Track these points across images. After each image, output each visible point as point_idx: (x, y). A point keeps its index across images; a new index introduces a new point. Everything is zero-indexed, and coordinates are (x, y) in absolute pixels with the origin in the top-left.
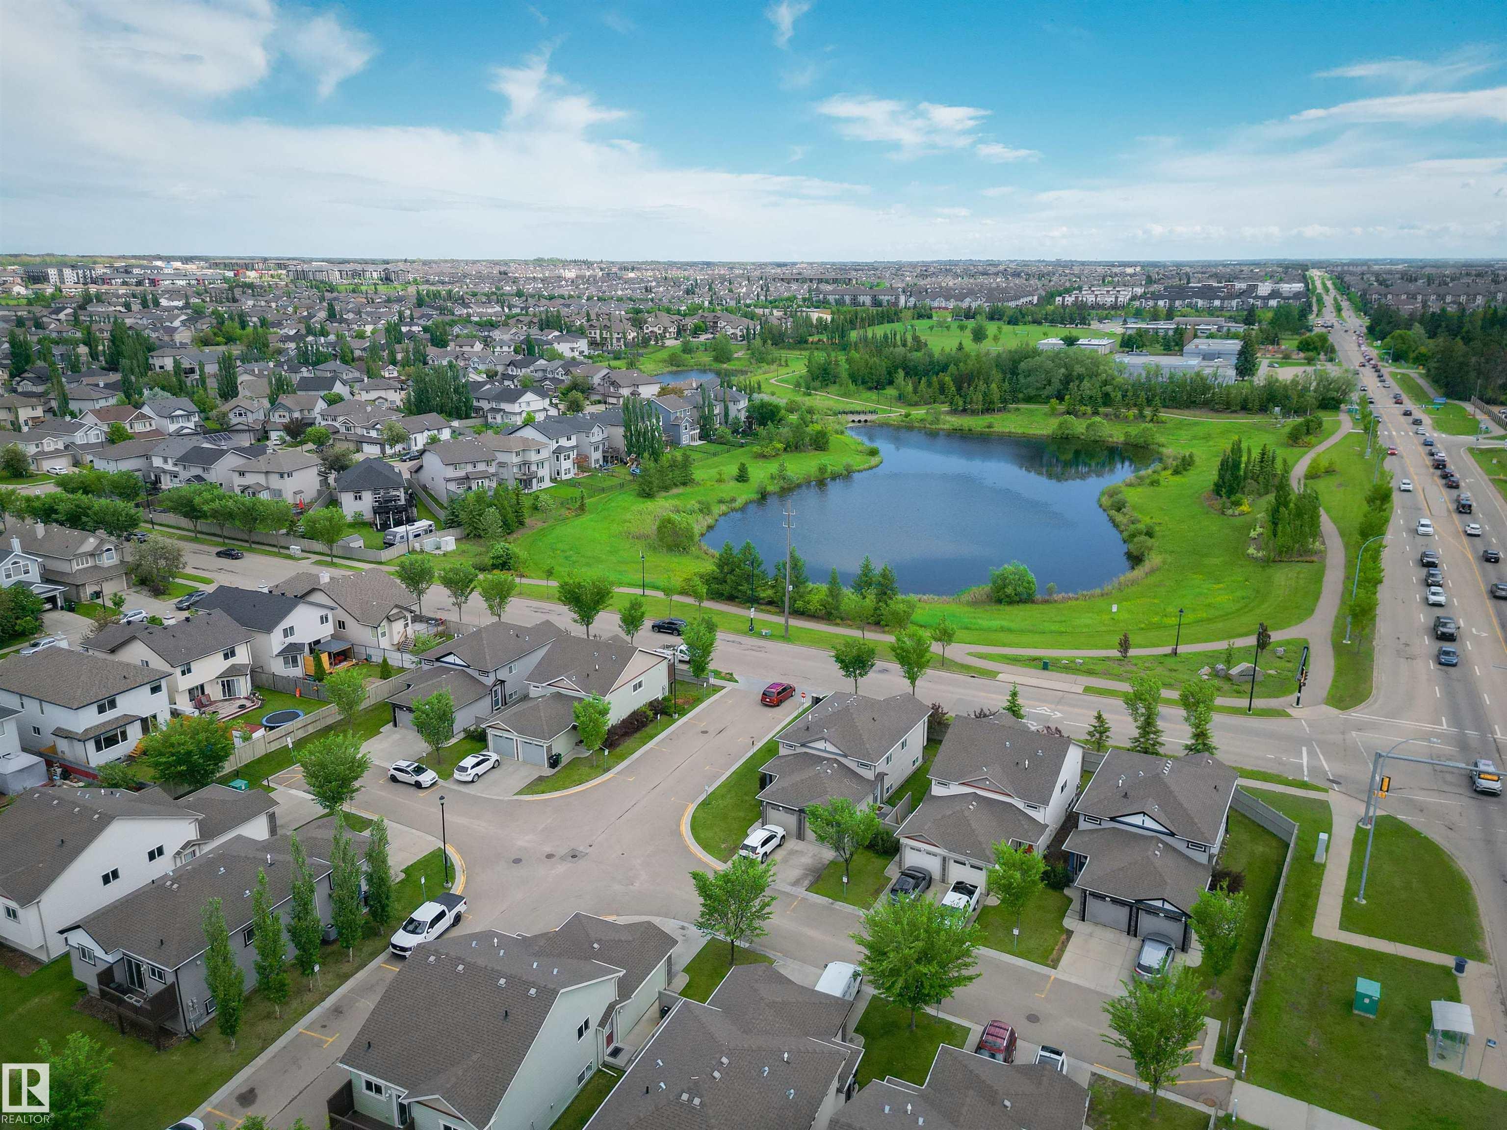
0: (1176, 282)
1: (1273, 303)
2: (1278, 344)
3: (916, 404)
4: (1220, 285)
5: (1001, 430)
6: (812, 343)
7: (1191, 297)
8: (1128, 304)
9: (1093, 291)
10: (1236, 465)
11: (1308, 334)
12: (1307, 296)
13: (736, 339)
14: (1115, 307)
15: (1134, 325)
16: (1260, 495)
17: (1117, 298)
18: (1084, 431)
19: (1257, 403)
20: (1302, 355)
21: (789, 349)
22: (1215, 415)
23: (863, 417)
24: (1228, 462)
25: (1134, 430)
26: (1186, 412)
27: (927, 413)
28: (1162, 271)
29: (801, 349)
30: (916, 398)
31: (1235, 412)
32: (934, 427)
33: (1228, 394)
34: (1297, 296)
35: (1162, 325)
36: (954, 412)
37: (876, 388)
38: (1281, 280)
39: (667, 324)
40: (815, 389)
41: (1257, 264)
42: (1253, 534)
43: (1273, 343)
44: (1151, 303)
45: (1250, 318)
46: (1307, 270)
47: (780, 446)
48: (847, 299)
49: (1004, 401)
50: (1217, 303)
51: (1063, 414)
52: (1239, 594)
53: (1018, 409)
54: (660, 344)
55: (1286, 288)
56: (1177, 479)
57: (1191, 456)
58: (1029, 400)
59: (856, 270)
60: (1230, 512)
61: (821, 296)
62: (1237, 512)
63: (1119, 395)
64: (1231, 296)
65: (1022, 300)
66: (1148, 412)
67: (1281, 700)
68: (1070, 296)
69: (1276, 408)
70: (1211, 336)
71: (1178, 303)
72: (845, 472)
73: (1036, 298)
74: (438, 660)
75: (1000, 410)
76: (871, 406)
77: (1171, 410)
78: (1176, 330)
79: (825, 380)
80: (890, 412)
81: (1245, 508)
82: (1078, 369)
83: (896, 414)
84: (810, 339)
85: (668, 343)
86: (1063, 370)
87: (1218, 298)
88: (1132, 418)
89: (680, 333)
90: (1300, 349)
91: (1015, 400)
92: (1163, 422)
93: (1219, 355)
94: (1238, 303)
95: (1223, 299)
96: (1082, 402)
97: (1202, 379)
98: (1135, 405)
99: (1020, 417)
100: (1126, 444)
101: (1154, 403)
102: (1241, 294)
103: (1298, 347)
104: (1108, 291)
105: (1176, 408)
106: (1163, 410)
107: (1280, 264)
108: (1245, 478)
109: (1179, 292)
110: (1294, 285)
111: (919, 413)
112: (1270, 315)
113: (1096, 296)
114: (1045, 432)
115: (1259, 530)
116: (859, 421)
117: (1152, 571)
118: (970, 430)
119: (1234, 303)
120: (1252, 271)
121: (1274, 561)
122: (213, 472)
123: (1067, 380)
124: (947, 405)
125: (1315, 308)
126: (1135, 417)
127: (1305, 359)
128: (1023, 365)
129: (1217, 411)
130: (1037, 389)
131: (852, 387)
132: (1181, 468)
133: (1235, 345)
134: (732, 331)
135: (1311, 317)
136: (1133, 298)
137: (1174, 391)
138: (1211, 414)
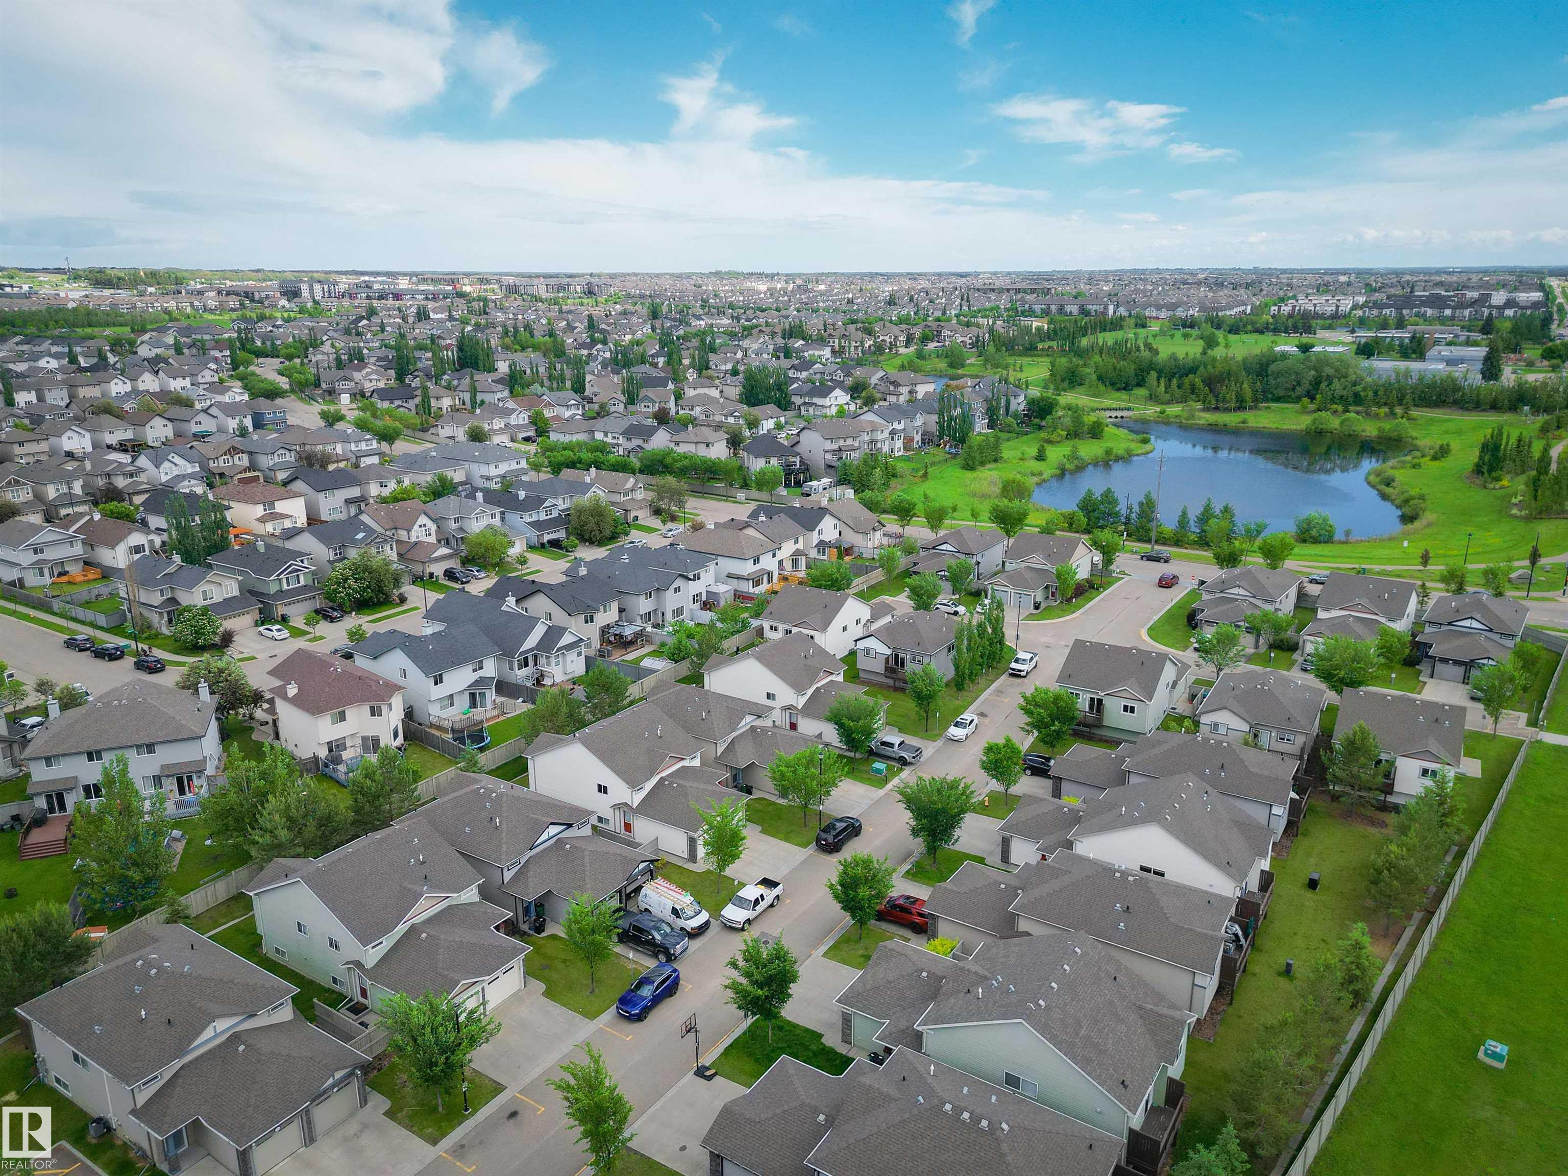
0: (1398, 291)
1: (1509, 312)
2: (1520, 352)
3: (1168, 403)
4: (1449, 294)
5: (1255, 425)
6: (1042, 350)
7: (1419, 306)
8: (1350, 313)
9: (1310, 300)
10: (1497, 447)
11: (1550, 344)
12: (1546, 305)
13: (965, 347)
14: (1335, 316)
15: (1365, 335)
16: (1518, 475)
17: (1338, 307)
18: (1338, 427)
19: (1506, 402)
20: (1546, 363)
21: (1020, 355)
22: (1465, 413)
23: (1119, 414)
24: (1488, 445)
25: (1388, 426)
26: (1437, 410)
27: (1183, 410)
28: (1380, 279)
29: (1031, 356)
30: (1168, 396)
31: (1484, 410)
32: (1189, 422)
33: (1478, 395)
34: (1535, 305)
35: (1396, 334)
36: (1204, 410)
37: (1124, 389)
38: (1516, 289)
39: (898, 333)
40: (1065, 390)
41: (1485, 271)
42: (1514, 501)
43: (1514, 351)
44: (1375, 312)
45: (1487, 328)
46: (1543, 278)
47: (1064, 433)
48: (1054, 308)
49: (1255, 400)
50: (1448, 312)
51: (1314, 411)
52: (1507, 538)
53: (1269, 408)
54: (894, 351)
55: (1523, 297)
56: (1436, 464)
57: (1448, 445)
58: (1278, 399)
59: (1048, 280)
60: (1492, 486)
61: (1027, 306)
62: (1497, 486)
63: (1371, 394)
64: (1462, 305)
65: (1235, 310)
66: (1399, 410)
67: (1551, 593)
68: (1286, 305)
69: (1526, 408)
70: (1449, 344)
71: (1405, 312)
72: (1126, 456)
73: (1249, 307)
74: (934, 548)
75: (1251, 408)
76: (1123, 405)
77: (1421, 409)
78: (1413, 338)
79: (1072, 382)
80: (1145, 409)
81: (1505, 482)
82: (1328, 371)
83: (1151, 411)
84: (1040, 346)
85: (902, 350)
86: (1313, 372)
87: (1449, 307)
88: (1383, 415)
89: (909, 342)
90: (1544, 357)
91: (1266, 400)
92: (1413, 419)
93: (1462, 361)
94: (1470, 312)
95: (1454, 308)
96: (1333, 400)
97: (1452, 380)
98: (1385, 404)
99: (1272, 415)
100: (1379, 437)
101: (1405, 402)
102: (1473, 303)
103: (1542, 355)
104: (1327, 301)
105: (1426, 406)
106: (1413, 408)
107: (1511, 271)
108: (1505, 460)
109: (1407, 301)
110: (1532, 294)
111: (1174, 410)
112: (1508, 325)
113: (1315, 305)
114: (1298, 427)
115: (1520, 498)
116: (1116, 417)
117: (1429, 525)
118: (1225, 425)
119: (1467, 313)
120: (1481, 279)
121: (1535, 518)
122: (651, 443)
123: (1317, 383)
124: (1199, 403)
125: (1555, 316)
126: (1386, 415)
127: (1549, 366)
128: (1273, 368)
129: (1467, 409)
130: (1286, 389)
131: (1102, 388)
132: (1439, 455)
133: (1481, 352)
134: (962, 339)
135: (1554, 326)
136: (1355, 307)
137: (1423, 392)
138: (1460, 412)
